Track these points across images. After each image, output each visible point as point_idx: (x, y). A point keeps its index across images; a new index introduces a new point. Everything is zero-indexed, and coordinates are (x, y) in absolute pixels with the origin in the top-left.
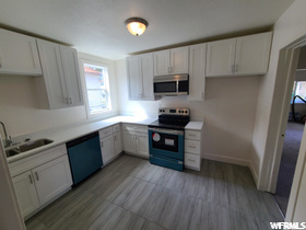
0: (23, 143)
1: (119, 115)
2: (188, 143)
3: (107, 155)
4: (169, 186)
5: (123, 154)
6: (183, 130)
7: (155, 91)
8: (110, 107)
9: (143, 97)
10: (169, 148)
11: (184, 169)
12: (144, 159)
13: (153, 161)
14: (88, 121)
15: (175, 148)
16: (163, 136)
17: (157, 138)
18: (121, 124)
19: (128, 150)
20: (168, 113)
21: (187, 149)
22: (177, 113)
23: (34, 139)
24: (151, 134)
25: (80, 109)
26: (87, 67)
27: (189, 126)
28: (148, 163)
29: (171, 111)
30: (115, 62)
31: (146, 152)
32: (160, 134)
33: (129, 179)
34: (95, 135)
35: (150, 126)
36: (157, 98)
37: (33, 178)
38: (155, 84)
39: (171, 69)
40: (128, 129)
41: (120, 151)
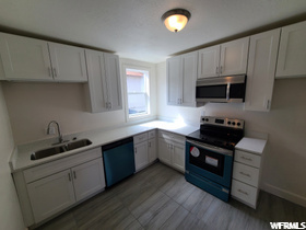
0: (72, 141)
1: (157, 119)
2: (238, 168)
3: (140, 162)
5: (158, 161)
6: (233, 149)
7: (197, 97)
8: (149, 111)
9: (182, 102)
10: (210, 168)
11: (230, 200)
12: (180, 172)
15: (219, 171)
16: (204, 153)
17: (195, 153)
18: (157, 130)
19: (162, 159)
20: (213, 123)
21: (237, 175)
22: (226, 124)
23: (79, 138)
24: (189, 147)
25: (119, 113)
26: (129, 71)
27: (243, 144)
29: (217, 121)
30: (156, 65)
31: (182, 167)
32: (200, 149)
34: (130, 140)
35: (188, 137)
36: (198, 105)
37: (72, 176)
38: (197, 88)
39: (220, 69)
40: (164, 136)
41: (154, 159)
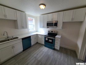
0: (12, 38)
1: (37, 32)
2: (56, 42)
3: (33, 43)
4: (49, 54)
5: (37, 43)
6: (55, 37)
7: (47, 26)
8: (34, 30)
9: (44, 27)
10: (50, 42)
11: (54, 49)
13: (45, 46)
14: (28, 33)
15: (52, 43)
16: (49, 39)
17: (47, 39)
18: (37, 34)
19: (38, 42)
20: (50, 32)
21: (56, 43)
22: (53, 32)
23: (14, 37)
24: (45, 38)
25: (26, 30)
26: (29, 18)
27: (57, 36)
28: (44, 46)
29: (52, 32)
30: (36, 17)
31: (43, 43)
32: (48, 38)
33: (38, 50)
34: (30, 37)
35: (45, 36)
36: (47, 28)
37: (13, 47)
38: (47, 24)
39: (52, 19)
40: (39, 36)
41: (36, 42)
